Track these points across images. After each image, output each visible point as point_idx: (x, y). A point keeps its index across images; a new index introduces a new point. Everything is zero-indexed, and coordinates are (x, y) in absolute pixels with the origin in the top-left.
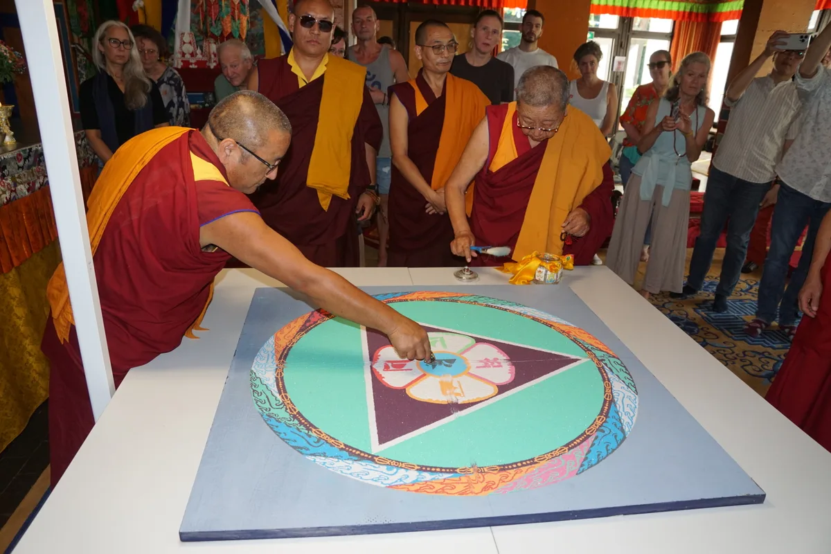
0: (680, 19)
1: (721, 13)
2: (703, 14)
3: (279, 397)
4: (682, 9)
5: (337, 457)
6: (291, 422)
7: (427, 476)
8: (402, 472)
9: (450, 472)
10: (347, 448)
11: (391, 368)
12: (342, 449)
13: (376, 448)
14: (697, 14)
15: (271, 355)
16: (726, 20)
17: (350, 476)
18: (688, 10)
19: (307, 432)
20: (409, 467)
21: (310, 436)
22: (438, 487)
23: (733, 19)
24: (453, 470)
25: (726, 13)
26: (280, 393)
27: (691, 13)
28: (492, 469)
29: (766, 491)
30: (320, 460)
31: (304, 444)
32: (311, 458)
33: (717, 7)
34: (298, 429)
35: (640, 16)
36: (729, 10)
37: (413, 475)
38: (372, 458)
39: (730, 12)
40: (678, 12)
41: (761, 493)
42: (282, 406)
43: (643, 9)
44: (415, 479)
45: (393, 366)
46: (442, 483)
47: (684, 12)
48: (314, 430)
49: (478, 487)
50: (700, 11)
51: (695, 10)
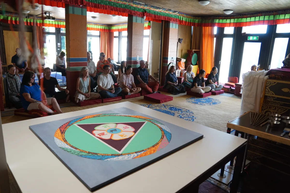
0: (101, 31)
1: (113, 30)
2: (108, 30)
3: (78, 150)
4: (102, 28)
5: (112, 157)
6: (89, 155)
7: (139, 154)
8: (132, 155)
9: (142, 151)
10: (112, 155)
11: (101, 135)
12: (111, 156)
13: (120, 152)
14: (106, 30)
15: (61, 142)
16: (115, 31)
17: (120, 160)
18: (103, 28)
19: (97, 155)
20: (133, 153)
21: (99, 156)
22: (144, 155)
23: (117, 31)
24: (143, 150)
25: (114, 29)
26: (77, 150)
27: (104, 29)
28: (151, 147)
29: (203, 134)
30: (109, 159)
31: (99, 158)
32: (106, 160)
33: (111, 28)
34: (94, 155)
35: (90, 30)
36: (115, 29)
37: (136, 155)
38: (121, 155)
39: (116, 29)
40: (101, 29)
41: (202, 135)
42: (81, 152)
43: (90, 28)
44: (137, 155)
45: (101, 134)
46: (144, 154)
47: (102, 29)
48: (98, 154)
49: (153, 152)
50: (107, 29)
51: (105, 28)
